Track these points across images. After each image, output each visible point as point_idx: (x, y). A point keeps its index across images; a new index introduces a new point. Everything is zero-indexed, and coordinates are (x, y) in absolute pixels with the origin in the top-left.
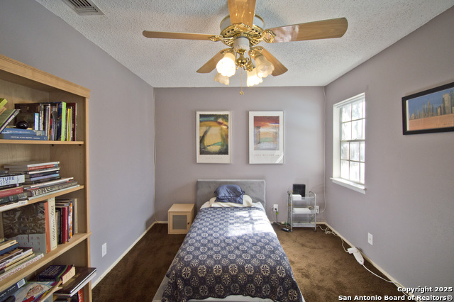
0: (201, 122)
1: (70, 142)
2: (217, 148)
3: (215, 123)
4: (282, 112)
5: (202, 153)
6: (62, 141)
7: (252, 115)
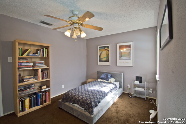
0: (99, 49)
1: (46, 57)
2: (105, 59)
3: (104, 50)
4: (132, 43)
5: (100, 61)
6: (44, 57)
7: (118, 45)
